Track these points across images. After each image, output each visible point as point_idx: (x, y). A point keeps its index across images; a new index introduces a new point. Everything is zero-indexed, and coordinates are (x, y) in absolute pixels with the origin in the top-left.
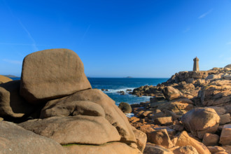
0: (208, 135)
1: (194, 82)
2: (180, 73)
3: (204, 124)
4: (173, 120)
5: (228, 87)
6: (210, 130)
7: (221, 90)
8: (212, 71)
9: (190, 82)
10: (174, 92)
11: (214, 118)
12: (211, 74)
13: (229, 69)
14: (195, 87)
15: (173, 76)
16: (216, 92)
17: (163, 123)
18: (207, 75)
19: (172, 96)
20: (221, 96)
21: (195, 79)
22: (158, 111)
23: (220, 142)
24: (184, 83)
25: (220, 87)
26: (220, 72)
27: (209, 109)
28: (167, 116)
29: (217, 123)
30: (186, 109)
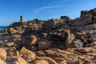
0: (33, 47)
1: (21, 26)
2: (14, 23)
3: (31, 43)
4: (15, 43)
5: (37, 27)
6: (33, 45)
7: (34, 28)
8: (28, 22)
9: (19, 27)
10: (13, 31)
11: (35, 40)
12: (28, 23)
13: (35, 21)
14: (22, 29)
15: (11, 25)
16: (33, 29)
17: (9, 46)
18: (26, 24)
19: (13, 33)
20: (34, 31)
21: (22, 25)
22: (6, 40)
23: (38, 49)
24: (17, 27)
25: (34, 27)
26: (32, 22)
27: (32, 36)
28: (11, 42)
29: (36, 42)
30: (20, 38)
